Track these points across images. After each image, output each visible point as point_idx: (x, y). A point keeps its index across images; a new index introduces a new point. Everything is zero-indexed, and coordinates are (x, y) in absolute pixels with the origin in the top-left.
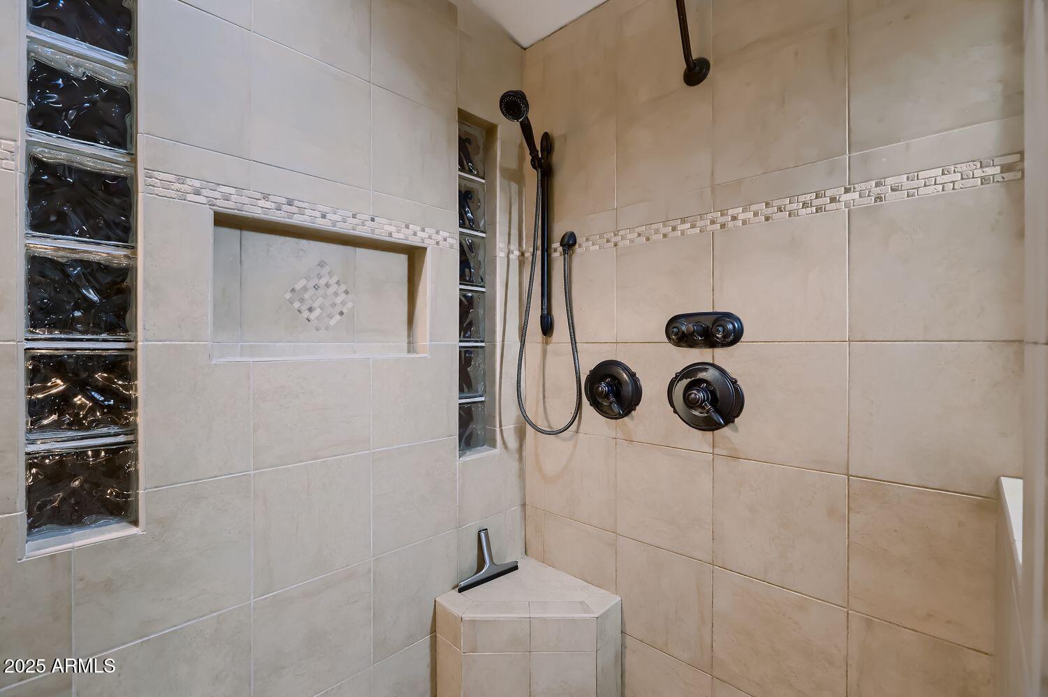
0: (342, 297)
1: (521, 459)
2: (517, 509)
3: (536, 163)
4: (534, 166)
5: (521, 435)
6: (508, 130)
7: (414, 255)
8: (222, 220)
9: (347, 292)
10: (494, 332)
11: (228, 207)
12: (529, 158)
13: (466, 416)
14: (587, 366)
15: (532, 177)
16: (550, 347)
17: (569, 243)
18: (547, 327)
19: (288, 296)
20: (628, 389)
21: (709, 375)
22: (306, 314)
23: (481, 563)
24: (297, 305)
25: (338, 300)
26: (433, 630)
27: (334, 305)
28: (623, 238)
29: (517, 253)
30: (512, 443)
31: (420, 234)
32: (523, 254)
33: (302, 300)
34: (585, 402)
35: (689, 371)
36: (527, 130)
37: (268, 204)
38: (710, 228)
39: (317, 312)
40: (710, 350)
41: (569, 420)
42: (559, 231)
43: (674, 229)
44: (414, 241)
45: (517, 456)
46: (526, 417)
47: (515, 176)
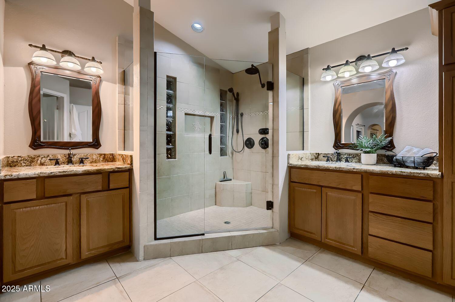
0: (200, 126)
1: (232, 159)
2: (232, 169)
3: (235, 99)
4: (235, 100)
5: (232, 154)
6: (229, 95)
7: (212, 118)
8: (186, 114)
9: (201, 125)
10: (227, 133)
11: (186, 112)
12: (234, 98)
13: (222, 150)
14: (245, 139)
15: (235, 101)
16: (238, 136)
17: (242, 115)
18: (238, 132)
19: (192, 126)
20: (252, 143)
21: (265, 139)
22: (195, 129)
23: (224, 177)
24: (193, 127)
25: (199, 126)
26: (216, 188)
27: (199, 127)
28: (252, 114)
29: (231, 116)
30: (231, 155)
31: (213, 114)
32: (233, 117)
33: (194, 127)
34: (245, 146)
35: (262, 139)
36: (233, 94)
37: (191, 111)
38: (265, 113)
39: (196, 128)
40: (265, 135)
41: (242, 150)
42: (240, 112)
43: (260, 113)
44: (212, 115)
45: (231, 158)
46: (234, 150)
47: (231, 101)
